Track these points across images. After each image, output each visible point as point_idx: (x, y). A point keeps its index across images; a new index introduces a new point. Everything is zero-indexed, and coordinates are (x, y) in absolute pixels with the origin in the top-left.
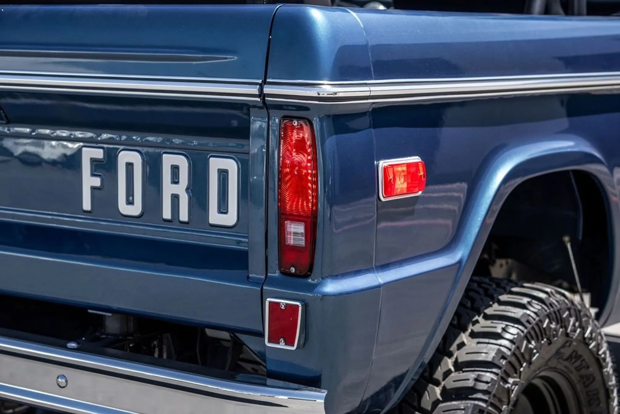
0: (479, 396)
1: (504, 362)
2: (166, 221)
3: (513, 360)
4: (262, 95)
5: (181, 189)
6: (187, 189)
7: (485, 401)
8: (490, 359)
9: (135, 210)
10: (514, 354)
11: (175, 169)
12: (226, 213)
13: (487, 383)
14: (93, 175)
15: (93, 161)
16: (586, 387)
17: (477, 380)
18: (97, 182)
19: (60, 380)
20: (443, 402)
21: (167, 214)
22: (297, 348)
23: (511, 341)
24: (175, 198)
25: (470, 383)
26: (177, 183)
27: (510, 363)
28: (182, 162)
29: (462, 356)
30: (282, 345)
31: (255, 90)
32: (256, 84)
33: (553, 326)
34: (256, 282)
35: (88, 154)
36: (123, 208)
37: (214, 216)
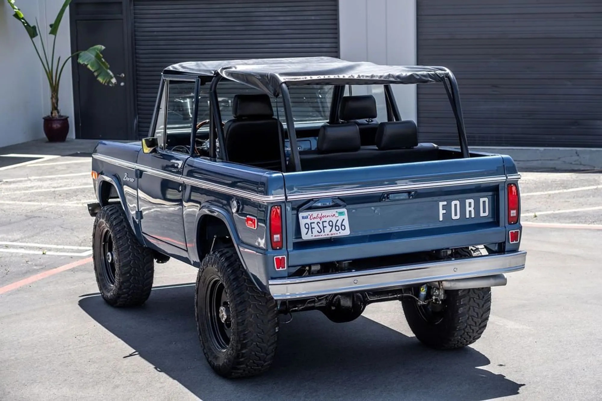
2: (468, 218)
4: (507, 179)
5: (472, 209)
6: (474, 209)
9: (458, 217)
11: (470, 203)
12: (485, 212)
14: (443, 210)
15: (443, 206)
18: (444, 211)
21: (468, 216)
24: (470, 211)
26: (471, 207)
28: (472, 201)
30: (514, 242)
35: (441, 204)
36: (454, 217)
37: (482, 214)
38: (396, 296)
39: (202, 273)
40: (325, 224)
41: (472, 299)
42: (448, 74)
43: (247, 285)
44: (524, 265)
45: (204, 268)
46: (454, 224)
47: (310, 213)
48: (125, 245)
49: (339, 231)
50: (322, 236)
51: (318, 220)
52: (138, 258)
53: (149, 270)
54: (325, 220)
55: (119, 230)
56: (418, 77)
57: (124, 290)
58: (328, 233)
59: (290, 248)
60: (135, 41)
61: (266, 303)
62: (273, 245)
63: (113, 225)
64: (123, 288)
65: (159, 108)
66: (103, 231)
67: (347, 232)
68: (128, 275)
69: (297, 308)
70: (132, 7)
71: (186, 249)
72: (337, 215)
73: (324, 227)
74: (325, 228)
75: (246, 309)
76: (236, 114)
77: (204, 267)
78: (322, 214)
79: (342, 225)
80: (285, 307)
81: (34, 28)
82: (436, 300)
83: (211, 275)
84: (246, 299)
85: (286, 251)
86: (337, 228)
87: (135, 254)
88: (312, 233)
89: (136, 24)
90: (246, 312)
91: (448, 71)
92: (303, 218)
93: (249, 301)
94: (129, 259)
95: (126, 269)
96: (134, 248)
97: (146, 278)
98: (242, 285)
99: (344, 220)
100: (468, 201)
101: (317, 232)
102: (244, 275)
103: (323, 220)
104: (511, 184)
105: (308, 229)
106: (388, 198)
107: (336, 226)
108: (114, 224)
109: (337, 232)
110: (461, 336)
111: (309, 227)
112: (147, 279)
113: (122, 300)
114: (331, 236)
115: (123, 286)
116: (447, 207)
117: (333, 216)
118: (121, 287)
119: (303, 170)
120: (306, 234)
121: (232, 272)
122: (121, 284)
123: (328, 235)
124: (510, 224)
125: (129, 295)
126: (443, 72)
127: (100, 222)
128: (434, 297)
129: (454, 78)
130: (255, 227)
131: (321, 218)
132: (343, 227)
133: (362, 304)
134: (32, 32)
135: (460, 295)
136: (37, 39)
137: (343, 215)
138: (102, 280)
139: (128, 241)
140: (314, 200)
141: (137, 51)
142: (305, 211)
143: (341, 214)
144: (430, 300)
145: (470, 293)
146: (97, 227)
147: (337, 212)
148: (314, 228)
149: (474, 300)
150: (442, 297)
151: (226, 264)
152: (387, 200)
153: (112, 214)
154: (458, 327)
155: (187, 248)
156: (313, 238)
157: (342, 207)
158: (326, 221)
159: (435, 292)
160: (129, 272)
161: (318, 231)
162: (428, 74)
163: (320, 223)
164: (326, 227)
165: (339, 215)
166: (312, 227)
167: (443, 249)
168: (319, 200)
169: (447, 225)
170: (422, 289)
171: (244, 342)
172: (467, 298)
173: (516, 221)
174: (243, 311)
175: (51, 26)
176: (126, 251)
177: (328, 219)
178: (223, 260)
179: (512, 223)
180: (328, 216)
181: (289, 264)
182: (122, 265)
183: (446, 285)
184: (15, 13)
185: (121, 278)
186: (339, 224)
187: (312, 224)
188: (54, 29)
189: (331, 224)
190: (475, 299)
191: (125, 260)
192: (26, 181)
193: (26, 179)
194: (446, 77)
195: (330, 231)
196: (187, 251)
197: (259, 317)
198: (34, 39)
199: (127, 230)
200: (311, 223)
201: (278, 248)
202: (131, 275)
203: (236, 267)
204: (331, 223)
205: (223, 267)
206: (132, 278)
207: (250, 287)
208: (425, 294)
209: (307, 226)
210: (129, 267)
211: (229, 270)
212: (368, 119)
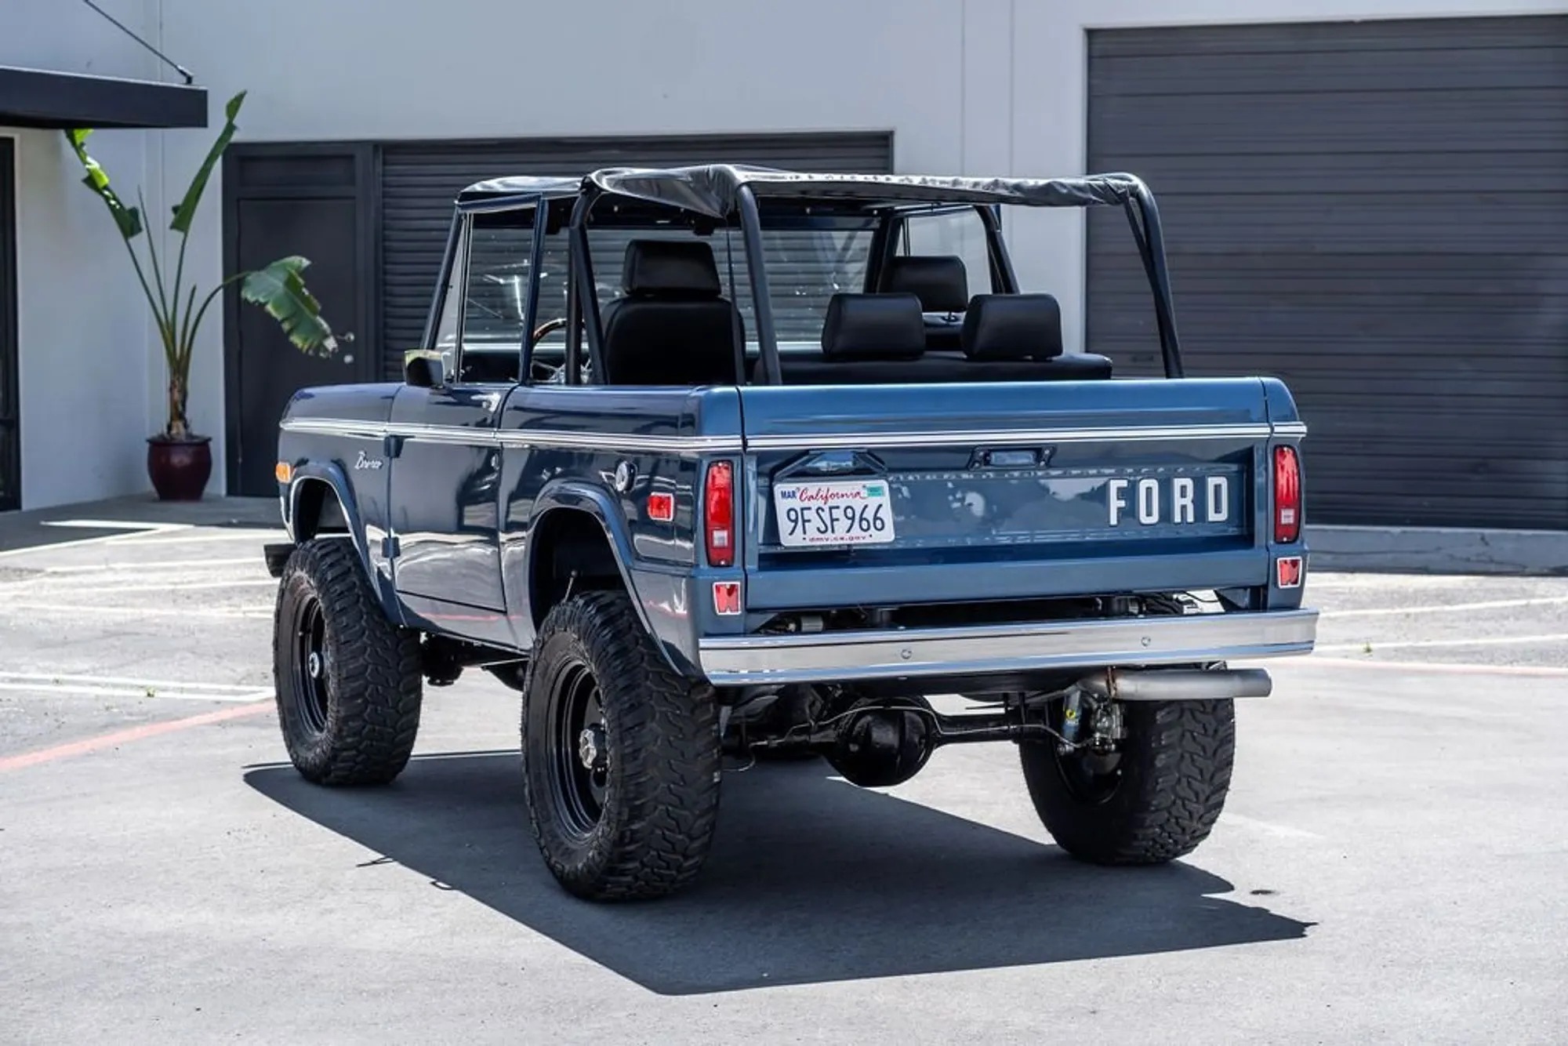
2: (1178, 524)
4: (1272, 432)
5: (1188, 501)
6: (1193, 501)
9: (1154, 519)
11: (1183, 488)
12: (1220, 512)
14: (1118, 499)
15: (1119, 489)
18: (1122, 504)
21: (1178, 519)
22: (1299, 586)
24: (1184, 508)
26: (1185, 497)
28: (1188, 482)
30: (1289, 586)
32: (1269, 426)
35: (1115, 485)
36: (1144, 519)
37: (1212, 516)
38: (1006, 728)
39: (540, 653)
40: (836, 513)
41: (1188, 735)
42: (1136, 187)
43: (649, 668)
44: (1312, 642)
45: (546, 639)
46: (1146, 535)
47: (802, 486)
48: (355, 626)
49: (870, 532)
50: (827, 540)
51: (820, 503)
52: (387, 661)
53: (408, 692)
54: (835, 505)
55: (342, 593)
56: (1065, 191)
57: (349, 740)
58: (841, 536)
59: (752, 566)
60: (383, 250)
61: (692, 712)
62: (713, 556)
63: (326, 580)
64: (344, 734)
65: (446, 285)
66: (300, 602)
67: (886, 536)
68: (359, 701)
69: (765, 743)
70: (379, 169)
71: (503, 609)
72: (864, 493)
73: (832, 520)
74: (835, 523)
75: (642, 724)
76: (630, 286)
77: (546, 637)
78: (828, 490)
79: (876, 518)
80: (737, 738)
81: (134, 212)
82: (1103, 741)
83: (562, 654)
84: (644, 700)
85: (741, 571)
86: (865, 525)
87: (378, 649)
88: (805, 533)
89: (388, 211)
90: (644, 731)
91: (1136, 181)
92: (784, 495)
93: (652, 707)
94: (361, 660)
95: (356, 684)
96: (375, 635)
97: (401, 712)
98: (634, 668)
99: (880, 506)
100: (1178, 483)
101: (816, 530)
102: (642, 645)
103: (832, 502)
104: (1282, 446)
105: (796, 521)
106: (987, 463)
107: (861, 519)
108: (329, 578)
109: (864, 534)
110: (1161, 827)
111: (798, 519)
112: (407, 712)
113: (342, 765)
114: (849, 542)
115: (345, 728)
116: (1129, 494)
117: (856, 496)
118: (340, 730)
119: (785, 383)
120: (791, 534)
121: (614, 635)
122: (342, 722)
123: (842, 539)
124: (1279, 542)
125: (360, 752)
126: (1125, 183)
127: (295, 579)
128: (1098, 735)
129: (1150, 199)
130: (669, 517)
131: (826, 497)
132: (879, 524)
133: (923, 741)
134: (129, 222)
135: (1159, 722)
136: (139, 241)
137: (879, 495)
138: (294, 724)
139: (362, 617)
140: (812, 452)
141: (389, 277)
142: (789, 479)
143: (874, 491)
144: (1088, 741)
145: (1184, 719)
146: (287, 594)
147: (864, 487)
148: (809, 521)
149: (1194, 738)
150: (1118, 733)
151: (598, 621)
152: (984, 468)
153: (324, 556)
154: (1154, 802)
155: (506, 608)
156: (808, 543)
157: (875, 476)
158: (838, 507)
159: (1100, 720)
160: (360, 695)
161: (818, 529)
162: (1090, 185)
163: (823, 510)
164: (837, 520)
165: (869, 495)
166: (806, 518)
167: (1116, 593)
168: (821, 454)
169: (1130, 535)
170: (1068, 713)
171: (638, 803)
172: (1178, 731)
173: (1293, 534)
174: (637, 729)
175: (175, 209)
176: (356, 641)
177: (842, 503)
178: (593, 612)
179: (1285, 539)
180: (843, 496)
181: (749, 604)
182: (344, 675)
183: (1126, 686)
184: (86, 174)
185: (342, 709)
186: (869, 515)
187: (805, 512)
188: (183, 216)
189: (850, 515)
190: (1195, 734)
191: (352, 664)
192: (102, 571)
193: (103, 567)
194: (1132, 195)
195: (849, 531)
196: (505, 613)
197: (674, 744)
198: (131, 240)
199: (360, 593)
200: (802, 509)
201: (723, 563)
202: (366, 702)
203: (621, 627)
204: (849, 513)
205: (591, 627)
206: (369, 710)
207: (653, 672)
208: (1075, 727)
209: (793, 515)
210: (361, 682)
211: (605, 632)
212: (946, 314)
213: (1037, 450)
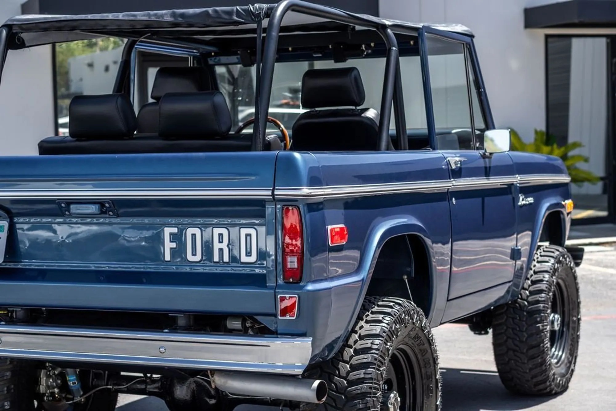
0: (374, 351)
1: (385, 334)
2: (216, 262)
3: (389, 333)
4: (273, 195)
5: (224, 245)
6: (228, 246)
7: (377, 354)
8: (378, 333)
9: (198, 258)
10: (389, 330)
11: (221, 235)
12: (250, 256)
13: (377, 345)
14: (171, 242)
15: (171, 234)
16: (423, 356)
17: (372, 343)
18: (174, 245)
19: (161, 349)
20: (354, 356)
21: (216, 259)
22: (296, 318)
23: (387, 324)
24: (221, 250)
25: (369, 345)
26: (222, 242)
27: (387, 334)
28: (225, 232)
29: (363, 332)
30: (288, 317)
31: (270, 193)
32: (270, 190)
33: (407, 317)
34: (271, 288)
35: (168, 231)
36: (190, 258)
37: (244, 258)
100: (216, 231)
124: (288, 282)
179: (291, 280)
213: (100, 203)
